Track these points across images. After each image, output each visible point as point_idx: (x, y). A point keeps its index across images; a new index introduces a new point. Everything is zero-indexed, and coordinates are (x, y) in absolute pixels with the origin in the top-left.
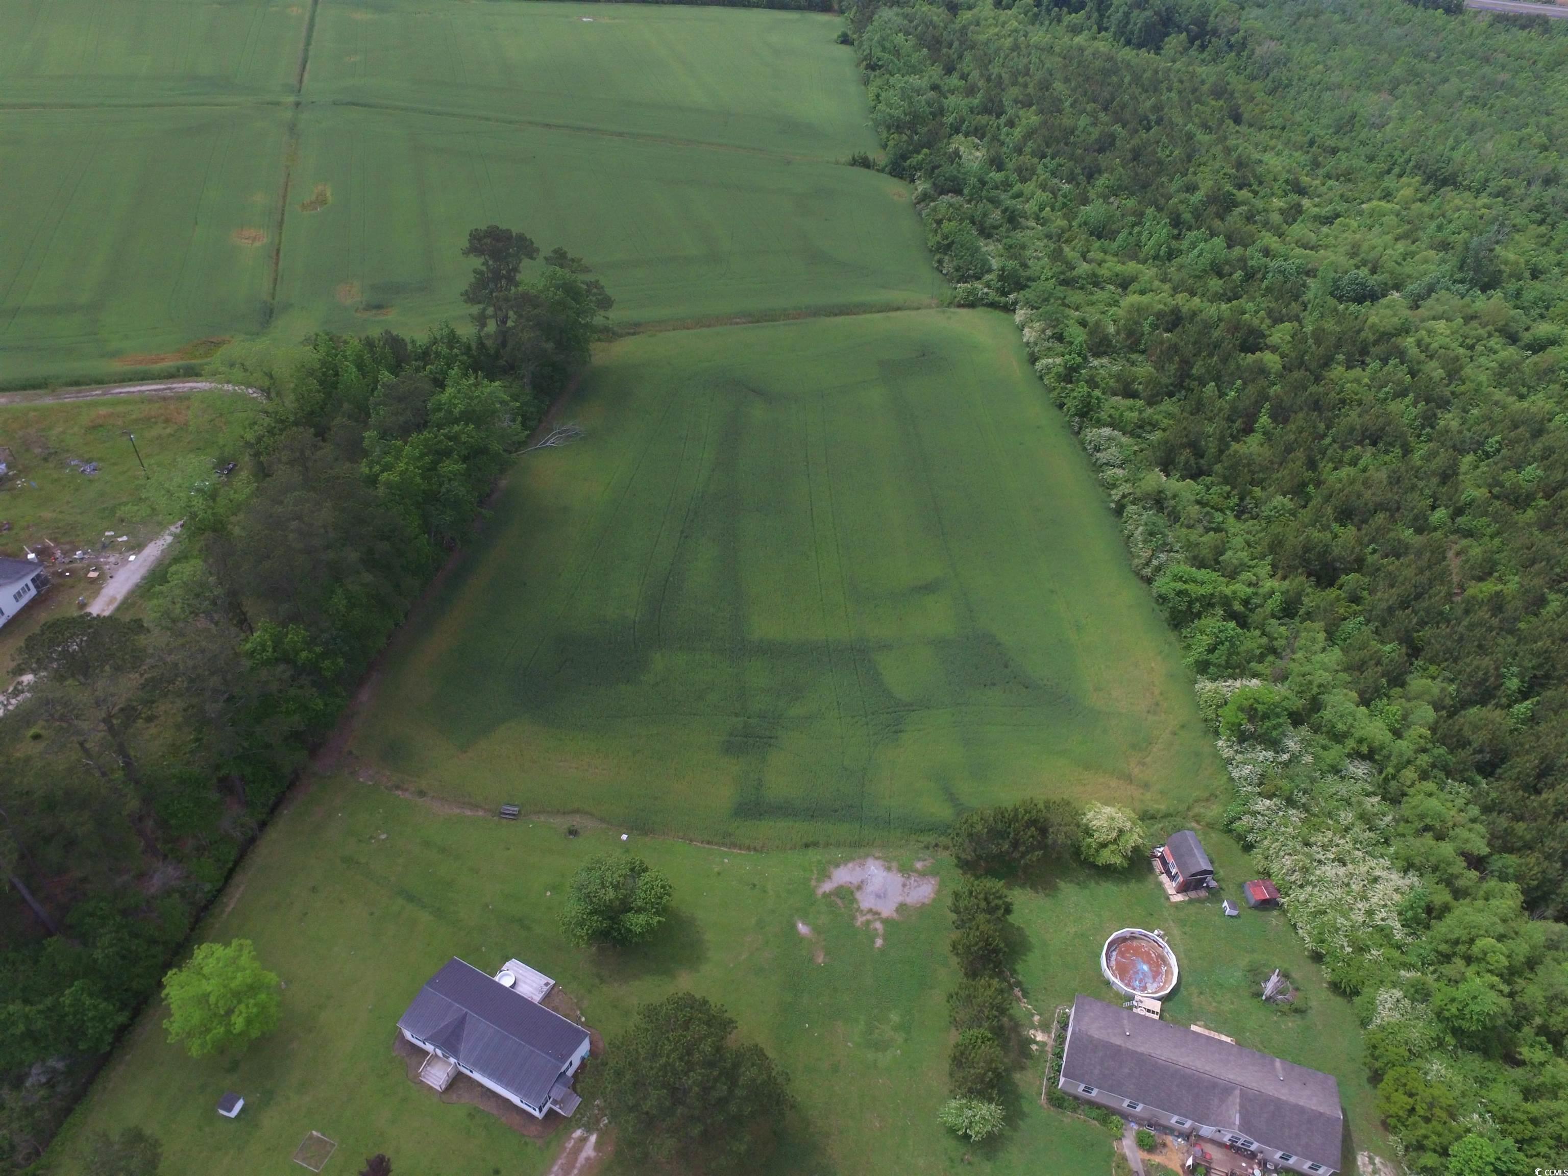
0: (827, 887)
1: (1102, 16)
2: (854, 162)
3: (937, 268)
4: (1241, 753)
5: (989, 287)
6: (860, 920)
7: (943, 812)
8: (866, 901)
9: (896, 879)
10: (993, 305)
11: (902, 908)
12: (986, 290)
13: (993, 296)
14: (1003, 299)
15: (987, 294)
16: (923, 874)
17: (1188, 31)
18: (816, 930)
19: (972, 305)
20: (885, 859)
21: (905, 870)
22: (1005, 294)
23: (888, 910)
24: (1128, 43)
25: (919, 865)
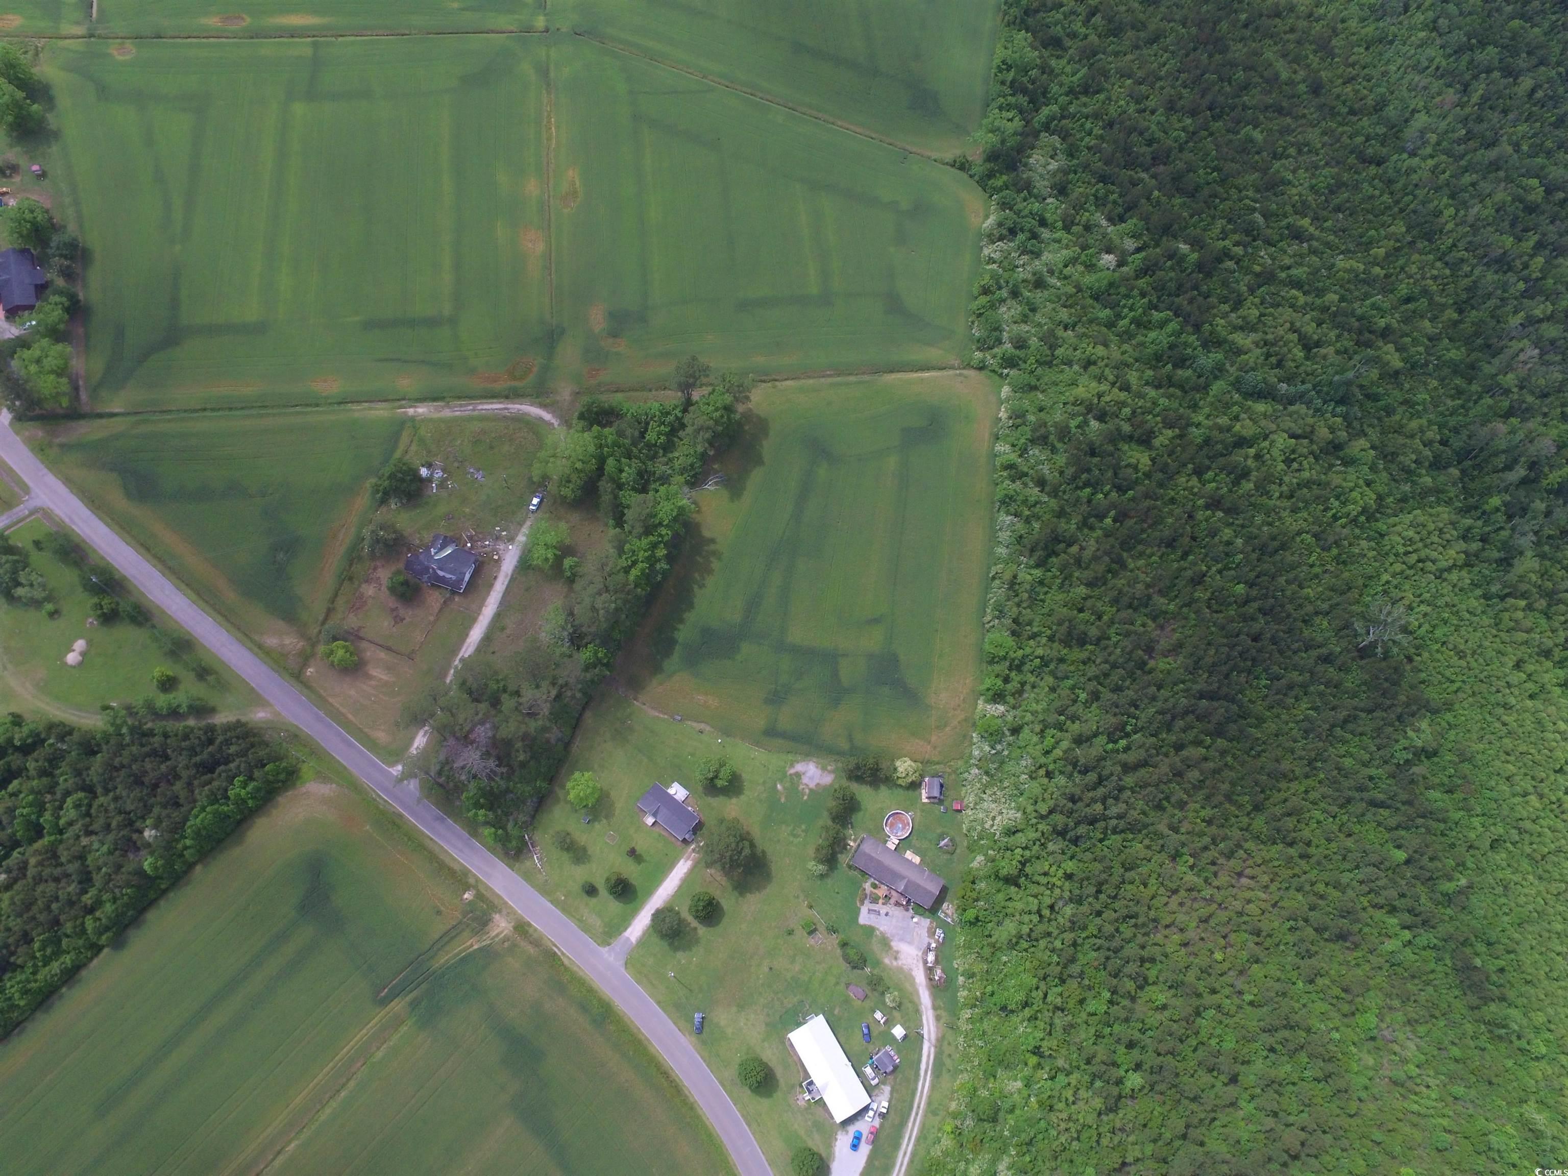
0: (792, 771)
6: (801, 787)
7: (845, 745)
8: (805, 780)
9: (819, 772)
10: (992, 373)
11: (818, 784)
13: (995, 366)
15: (991, 364)
16: (830, 772)
18: (784, 788)
20: (817, 763)
21: (824, 769)
22: (1003, 367)
23: (812, 785)
25: (829, 768)
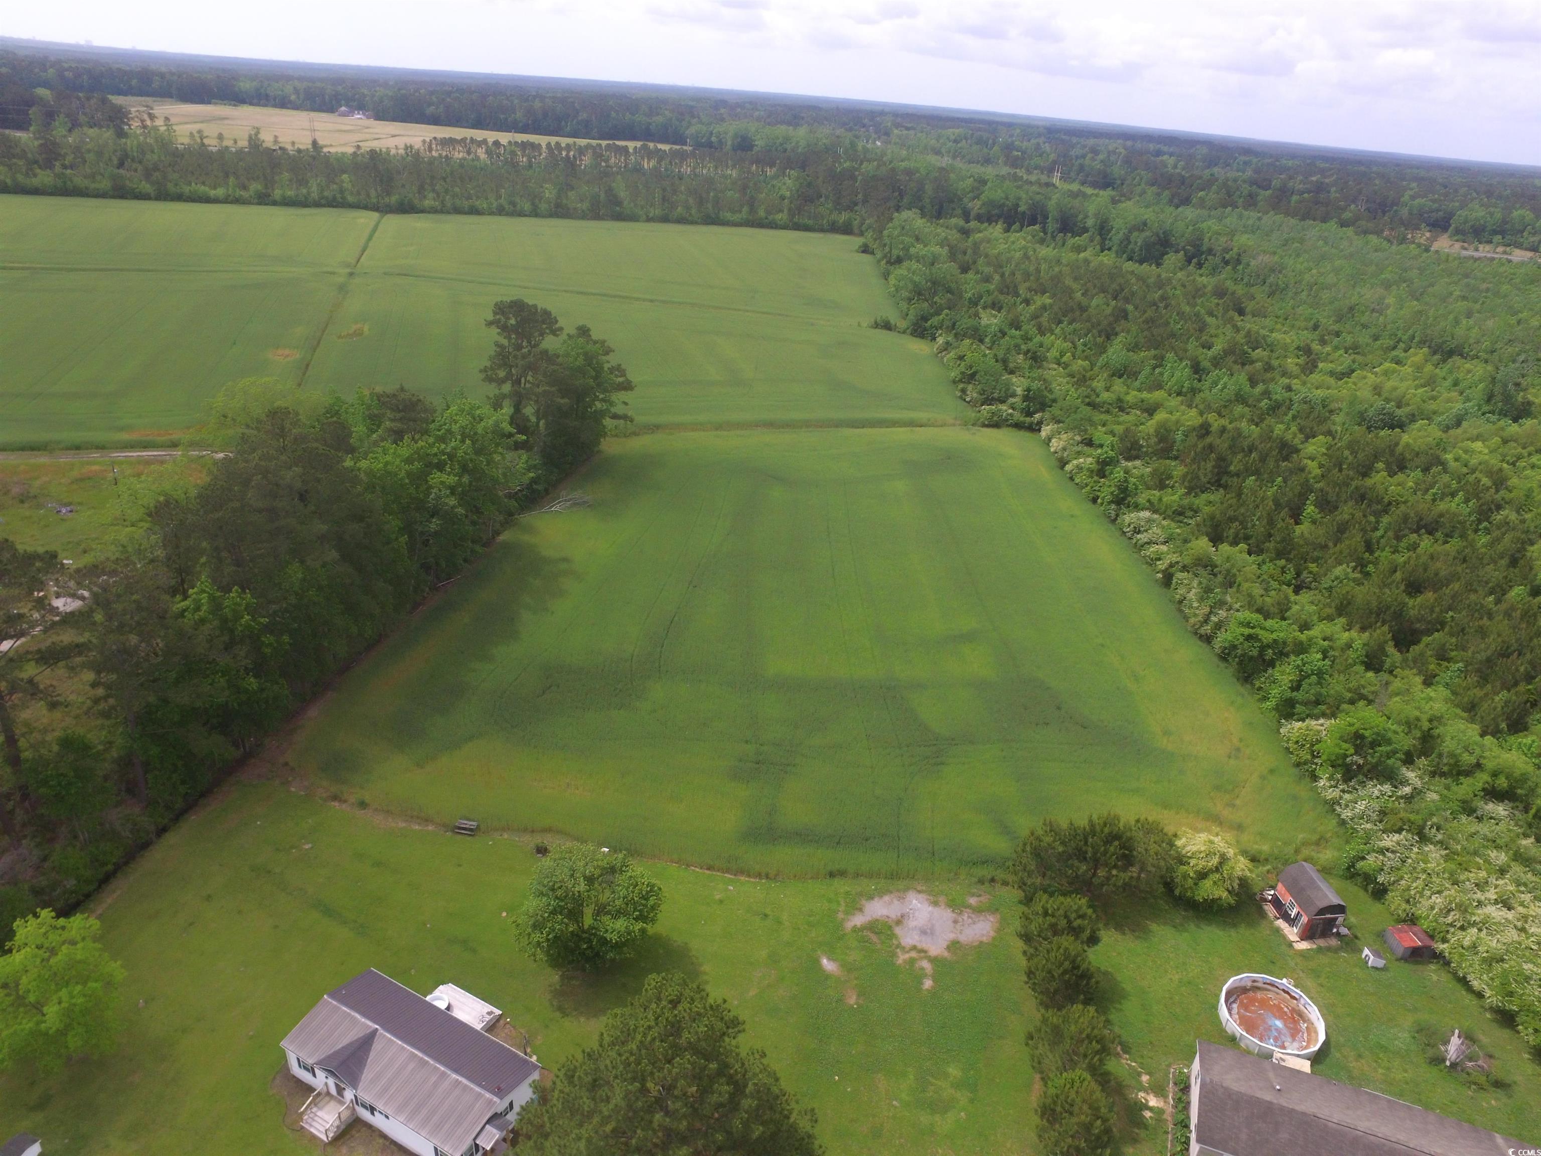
0: (858, 920)
1: (1104, 240)
2: (876, 325)
3: (961, 397)
4: (1349, 792)
5: (1013, 409)
6: (902, 958)
7: (1000, 845)
8: (908, 937)
9: (943, 916)
10: (1018, 426)
11: (954, 946)
12: (1010, 411)
13: (1018, 416)
14: (1028, 419)
15: (1011, 415)
16: (978, 911)
17: (1184, 249)
18: (848, 968)
19: (996, 425)
20: (930, 893)
21: (956, 906)
22: (1029, 414)
23: (937, 947)
24: (1130, 259)
25: (973, 901)
